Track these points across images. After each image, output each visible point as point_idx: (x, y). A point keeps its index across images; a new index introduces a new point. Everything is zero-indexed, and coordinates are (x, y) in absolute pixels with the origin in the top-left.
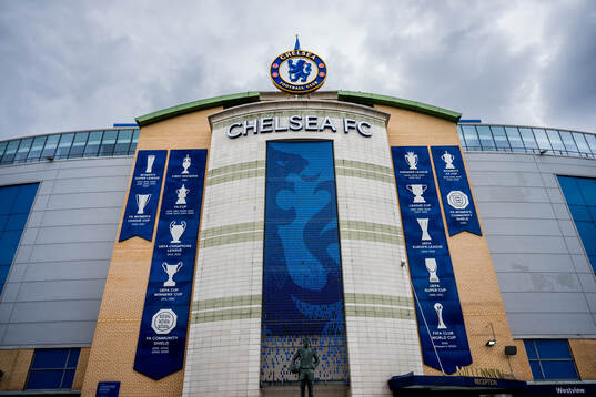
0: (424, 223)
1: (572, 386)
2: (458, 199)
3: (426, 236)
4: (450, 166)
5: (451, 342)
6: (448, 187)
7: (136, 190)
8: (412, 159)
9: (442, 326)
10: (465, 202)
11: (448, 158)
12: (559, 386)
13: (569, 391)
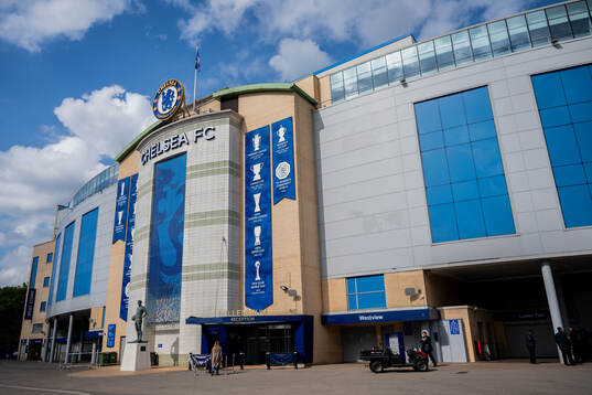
0: (257, 197)
1: (373, 314)
2: (283, 170)
3: (257, 209)
4: (282, 139)
5: (262, 289)
6: (279, 159)
7: (118, 209)
8: (257, 140)
9: (258, 278)
10: (288, 171)
11: (282, 131)
12: (362, 314)
13: (369, 318)
